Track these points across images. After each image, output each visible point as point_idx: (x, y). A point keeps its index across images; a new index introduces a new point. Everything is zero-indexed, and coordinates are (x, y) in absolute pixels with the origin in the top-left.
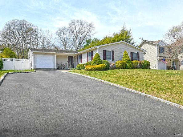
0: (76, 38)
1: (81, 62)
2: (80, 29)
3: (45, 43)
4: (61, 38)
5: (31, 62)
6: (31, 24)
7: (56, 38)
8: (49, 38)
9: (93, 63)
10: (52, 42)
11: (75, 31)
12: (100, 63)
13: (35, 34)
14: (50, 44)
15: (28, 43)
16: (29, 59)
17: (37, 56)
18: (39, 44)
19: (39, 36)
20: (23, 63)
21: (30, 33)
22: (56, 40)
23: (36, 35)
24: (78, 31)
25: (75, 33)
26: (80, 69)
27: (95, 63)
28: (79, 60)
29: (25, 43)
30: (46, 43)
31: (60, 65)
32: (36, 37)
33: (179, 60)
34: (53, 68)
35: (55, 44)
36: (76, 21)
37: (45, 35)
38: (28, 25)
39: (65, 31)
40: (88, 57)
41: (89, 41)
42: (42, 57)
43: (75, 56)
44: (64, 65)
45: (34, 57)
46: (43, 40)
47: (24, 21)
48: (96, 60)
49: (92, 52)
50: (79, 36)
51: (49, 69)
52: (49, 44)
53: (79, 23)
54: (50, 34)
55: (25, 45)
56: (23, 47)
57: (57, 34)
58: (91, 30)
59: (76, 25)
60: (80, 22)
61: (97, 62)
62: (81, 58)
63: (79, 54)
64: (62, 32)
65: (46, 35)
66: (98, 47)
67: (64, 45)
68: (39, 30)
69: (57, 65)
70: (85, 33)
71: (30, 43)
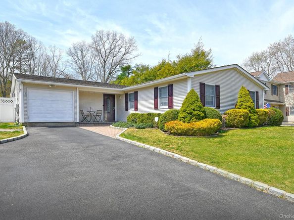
0: (105, 62)
1: (136, 109)
2: (113, 47)
3: (48, 69)
4: (78, 62)
5: (18, 106)
6: (21, 32)
7: (67, 61)
8: (56, 61)
9: (185, 114)
10: (61, 67)
11: (103, 50)
12: (203, 115)
13: (28, 52)
14: (57, 71)
15: (14, 67)
16: (13, 99)
17: (32, 92)
18: (36, 69)
19: (37, 55)
21: (19, 48)
22: (69, 64)
23: (32, 54)
24: (109, 51)
25: (103, 54)
26: (144, 128)
27: (191, 114)
28: (129, 104)
29: (9, 65)
30: (50, 68)
31: (86, 113)
32: (32, 56)
33: (287, 106)
34: (70, 120)
35: (66, 71)
36: (105, 33)
37: (48, 54)
38: (16, 32)
39: (84, 49)
40: (156, 97)
41: (126, 69)
42: (46, 93)
43: (119, 95)
44: (95, 114)
45: (25, 95)
46: (45, 64)
47: (7, 24)
48: (193, 107)
49: (170, 87)
50: (110, 60)
51: (63, 125)
52: (54, 70)
53: (111, 37)
54: (57, 53)
55: (9, 71)
56: (5, 74)
57: (70, 53)
58: (131, 50)
59: (105, 39)
60: (112, 35)
61: (195, 113)
62: (136, 99)
63: (131, 91)
64: (79, 51)
65: (50, 54)
66: (191, 75)
67: (82, 74)
68: (37, 46)
69: (81, 112)
70: (120, 55)
71: (19, 68)
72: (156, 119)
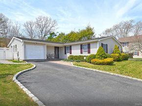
0: (42, 30)
1: (71, 53)
9: (99, 56)
16: (11, 48)
17: (28, 46)
20: (5, 52)
24: (44, 25)
25: (41, 27)
40: (81, 49)
42: (33, 47)
43: (61, 47)
48: (102, 53)
49: (89, 45)
61: (103, 56)
63: (67, 46)
64: (29, 25)
72: (85, 58)
